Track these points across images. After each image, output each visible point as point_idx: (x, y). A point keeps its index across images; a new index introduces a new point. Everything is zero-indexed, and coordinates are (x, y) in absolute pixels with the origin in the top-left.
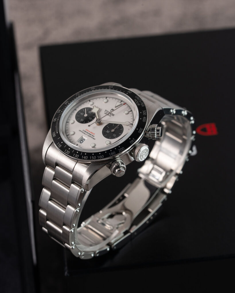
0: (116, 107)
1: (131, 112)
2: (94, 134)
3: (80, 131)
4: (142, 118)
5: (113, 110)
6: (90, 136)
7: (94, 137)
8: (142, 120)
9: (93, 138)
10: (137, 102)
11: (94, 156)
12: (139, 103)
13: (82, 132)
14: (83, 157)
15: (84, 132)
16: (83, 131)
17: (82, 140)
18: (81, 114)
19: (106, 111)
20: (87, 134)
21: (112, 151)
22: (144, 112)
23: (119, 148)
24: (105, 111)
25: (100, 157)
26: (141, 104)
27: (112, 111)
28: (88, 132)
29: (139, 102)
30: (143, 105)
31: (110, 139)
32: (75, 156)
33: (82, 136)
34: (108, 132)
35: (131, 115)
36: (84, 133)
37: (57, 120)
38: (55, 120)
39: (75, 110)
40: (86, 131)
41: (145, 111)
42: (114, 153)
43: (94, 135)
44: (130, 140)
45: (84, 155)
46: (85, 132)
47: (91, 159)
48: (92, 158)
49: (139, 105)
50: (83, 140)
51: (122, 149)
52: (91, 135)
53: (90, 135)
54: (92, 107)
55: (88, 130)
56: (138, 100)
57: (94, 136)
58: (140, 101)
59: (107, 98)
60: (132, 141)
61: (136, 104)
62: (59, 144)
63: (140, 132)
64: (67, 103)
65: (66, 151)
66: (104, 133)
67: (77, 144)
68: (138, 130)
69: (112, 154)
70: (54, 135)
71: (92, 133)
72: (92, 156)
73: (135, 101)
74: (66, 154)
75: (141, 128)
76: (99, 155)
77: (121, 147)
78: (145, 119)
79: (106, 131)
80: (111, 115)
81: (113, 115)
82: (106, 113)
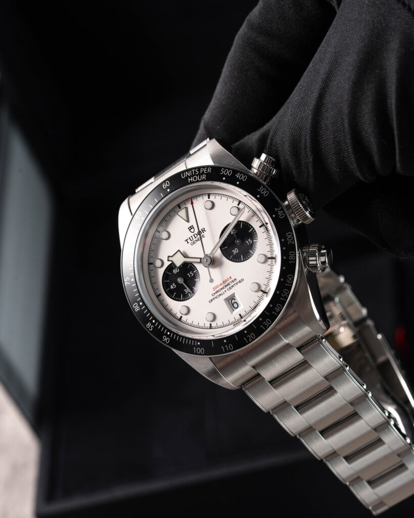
0: (188, 221)
1: (211, 197)
2: (230, 277)
3: (212, 300)
4: (238, 180)
6: (233, 286)
7: (238, 280)
8: (241, 181)
9: (240, 282)
10: (198, 178)
11: (281, 292)
12: (200, 174)
13: (216, 298)
14: (276, 311)
15: (216, 295)
16: (215, 296)
17: (233, 305)
18: (172, 287)
19: (189, 241)
20: (224, 290)
21: (288, 256)
22: (223, 172)
23: (286, 241)
24: (188, 243)
25: (290, 281)
26: (203, 172)
28: (222, 287)
29: (197, 175)
30: (207, 169)
31: (253, 252)
32: (265, 326)
34: (235, 251)
36: (220, 295)
37: (168, 336)
38: (166, 339)
40: (218, 289)
41: (224, 170)
42: (293, 254)
43: (233, 279)
44: (277, 216)
45: (273, 309)
46: (218, 294)
48: (284, 297)
49: (204, 177)
51: (290, 236)
52: (231, 284)
53: (229, 286)
55: (217, 287)
56: (193, 176)
57: (235, 279)
58: (195, 172)
59: (160, 229)
60: (280, 213)
61: (202, 181)
62: (225, 348)
63: (267, 193)
64: (139, 305)
65: (248, 339)
66: (236, 259)
67: (240, 315)
68: (262, 195)
69: (293, 258)
70: (200, 351)
71: (226, 281)
72: (280, 295)
73: (193, 182)
74: (253, 340)
75: (259, 189)
76: (285, 282)
77: (285, 238)
78: (242, 176)
79: (233, 253)
80: (202, 234)
81: (204, 230)
82: (192, 241)
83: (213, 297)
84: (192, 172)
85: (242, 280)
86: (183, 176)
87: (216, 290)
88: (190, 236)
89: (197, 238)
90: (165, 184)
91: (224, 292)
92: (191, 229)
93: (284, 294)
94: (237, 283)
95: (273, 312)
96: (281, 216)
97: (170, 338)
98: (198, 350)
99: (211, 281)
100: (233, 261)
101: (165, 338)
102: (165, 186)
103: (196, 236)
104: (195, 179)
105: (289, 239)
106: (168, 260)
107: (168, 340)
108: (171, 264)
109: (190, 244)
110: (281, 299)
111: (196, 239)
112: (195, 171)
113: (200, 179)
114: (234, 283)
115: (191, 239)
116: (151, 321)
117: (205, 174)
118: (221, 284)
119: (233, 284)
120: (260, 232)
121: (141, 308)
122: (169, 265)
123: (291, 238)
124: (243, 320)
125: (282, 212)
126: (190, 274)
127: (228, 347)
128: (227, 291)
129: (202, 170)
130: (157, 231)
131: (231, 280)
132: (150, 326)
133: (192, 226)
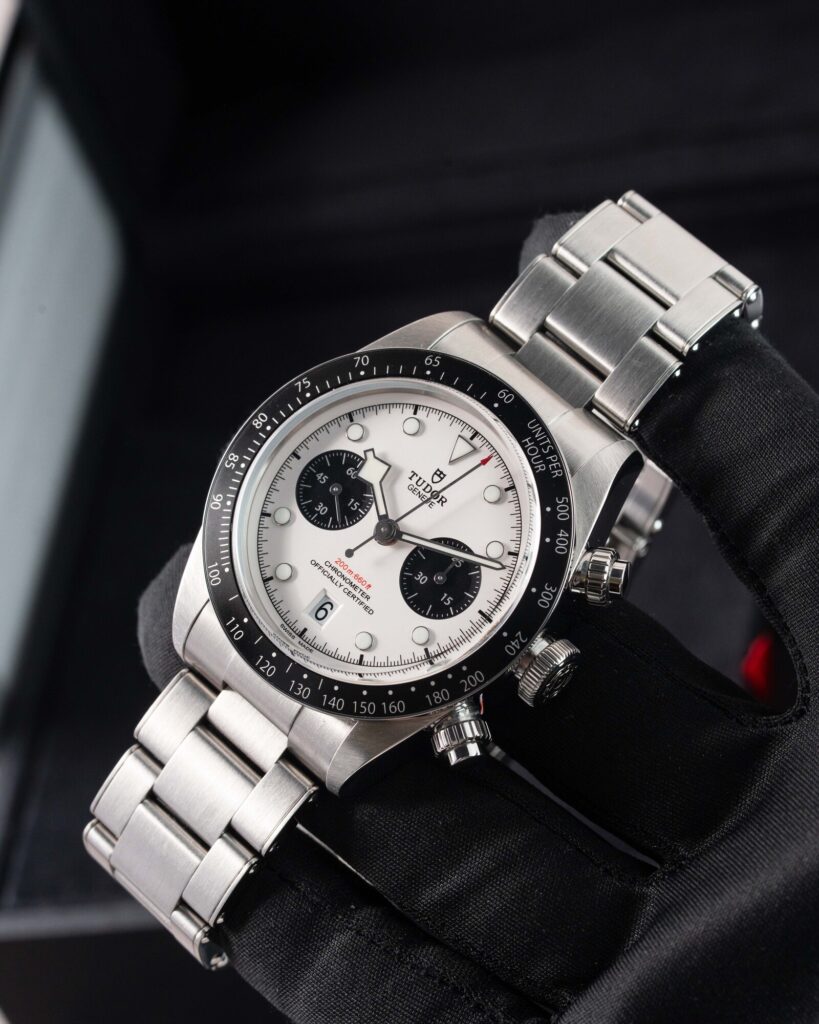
0: (452, 462)
1: (510, 492)
2: (369, 586)
3: (316, 565)
4: (554, 538)
5: (440, 474)
6: (354, 597)
7: (367, 603)
8: (553, 544)
9: (366, 608)
10: (536, 455)
11: (367, 699)
12: (543, 457)
13: (324, 571)
15: (329, 570)
16: (326, 568)
17: (321, 608)
18: (319, 476)
19: (415, 479)
20: (343, 583)
21: (438, 688)
22: (560, 503)
23: (465, 675)
25: (393, 709)
26: (550, 462)
27: (436, 479)
28: (347, 575)
29: (540, 452)
30: (558, 468)
31: (429, 617)
32: (296, 688)
33: (325, 589)
34: (422, 578)
35: (512, 508)
36: (331, 577)
37: (223, 503)
38: (217, 501)
39: (295, 455)
40: (340, 569)
41: (564, 503)
42: (446, 696)
43: (368, 592)
44: (508, 641)
45: (331, 694)
46: (332, 573)
47: (358, 714)
48: (360, 709)
49: (541, 468)
50: (328, 607)
52: (358, 592)
53: (351, 589)
54: (358, 449)
55: (345, 566)
56: (537, 443)
57: (368, 598)
58: (545, 446)
59: (421, 414)
60: (513, 644)
61: (532, 466)
62: (233, 625)
63: (545, 604)
64: (265, 425)
65: (263, 663)
66: (407, 586)
67: (305, 630)
68: (538, 595)
69: (438, 700)
70: (214, 578)
71: (360, 579)
72: (361, 698)
73: (525, 450)
74: (263, 675)
75: (548, 587)
76: (388, 699)
77: (471, 671)
78: (565, 542)
79: (416, 574)
80: (435, 501)
81: (442, 501)
82: (416, 486)
83: (322, 564)
84: (545, 439)
85: (370, 611)
86: (532, 425)
87: (337, 566)
88: (424, 478)
89: (424, 493)
90: (507, 394)
91: (338, 584)
92: (439, 476)
93: (366, 705)
94: (362, 603)
95: (325, 696)
96: (509, 649)
97: (222, 508)
98: (216, 573)
99: (349, 553)
100: (402, 581)
101: (219, 498)
102: (502, 395)
103: (428, 489)
104: (533, 451)
105: (471, 679)
106: (365, 452)
107: (217, 506)
108: (361, 459)
109: (410, 482)
110: (355, 703)
111: (422, 492)
112: (547, 444)
113: (535, 460)
114: (361, 598)
115: (419, 483)
116: (242, 460)
117: (547, 467)
118: (351, 572)
119: (358, 595)
120: (470, 614)
121: (260, 430)
122: (358, 457)
123: (473, 682)
124: (298, 639)
125: (518, 647)
126: (354, 502)
127: (236, 630)
128: (342, 588)
129: (554, 458)
130: (416, 408)
131: (364, 590)
132: (232, 461)
133: (445, 475)
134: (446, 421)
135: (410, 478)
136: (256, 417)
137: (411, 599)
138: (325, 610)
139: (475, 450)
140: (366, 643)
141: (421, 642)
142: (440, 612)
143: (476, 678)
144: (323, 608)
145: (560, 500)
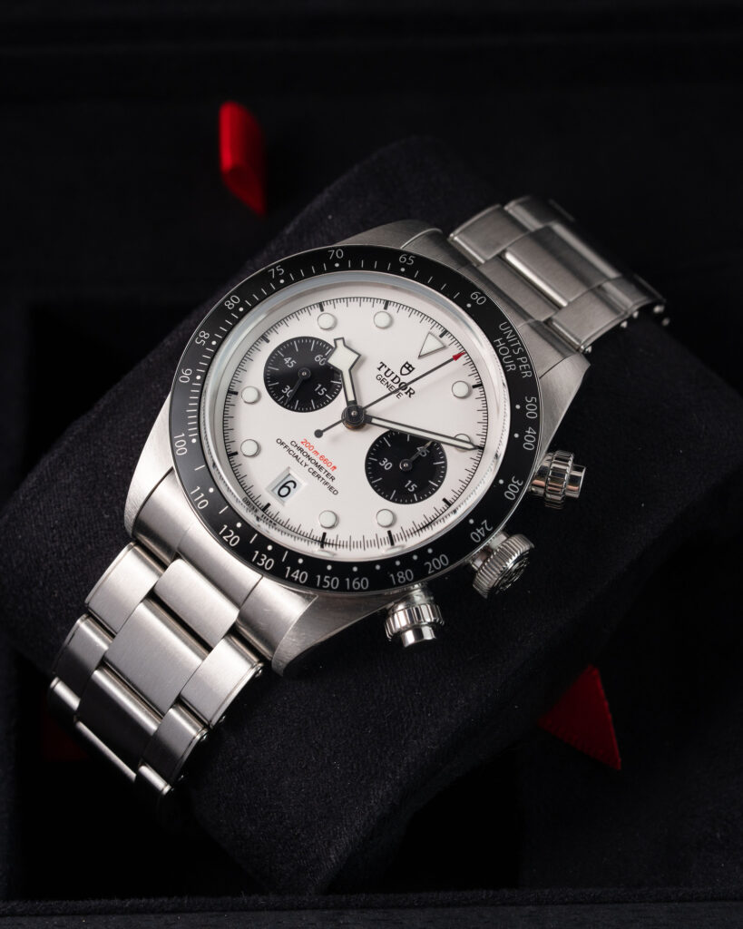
0: (421, 357)
1: (477, 389)
2: (335, 468)
3: (282, 443)
4: (522, 434)
5: (409, 367)
6: (319, 477)
7: (332, 484)
8: (521, 440)
9: (331, 488)
10: (506, 355)
11: (331, 574)
12: (514, 357)
13: (289, 451)
14: (291, 572)
15: (295, 449)
16: (292, 448)
17: (284, 486)
18: (287, 360)
19: (384, 370)
20: (308, 462)
21: (402, 568)
22: (530, 401)
23: (430, 557)
25: (356, 585)
26: (520, 363)
27: (405, 371)
28: (312, 455)
29: (511, 353)
30: (527, 369)
31: (393, 501)
32: (259, 559)
33: (289, 468)
34: (386, 464)
35: (479, 404)
36: (297, 457)
37: (193, 378)
38: (186, 375)
39: (264, 338)
40: (306, 449)
41: (533, 402)
42: (409, 577)
43: (333, 473)
44: (473, 528)
45: (295, 566)
46: (298, 453)
47: (320, 588)
48: (323, 583)
49: (512, 367)
50: (291, 485)
52: (323, 472)
53: (316, 469)
54: (328, 338)
55: (311, 447)
56: (508, 344)
57: (333, 478)
58: (516, 348)
59: (391, 308)
60: (479, 531)
61: (503, 365)
63: (511, 497)
64: (237, 306)
65: (227, 533)
66: (373, 470)
67: (269, 505)
68: (505, 487)
69: (402, 580)
70: (181, 447)
71: (325, 461)
72: (325, 572)
73: (496, 350)
74: (225, 544)
75: (515, 480)
76: (353, 576)
77: (436, 554)
78: (532, 439)
79: (381, 461)
80: (403, 392)
81: (410, 393)
82: (384, 377)
83: (288, 443)
84: (515, 342)
85: (335, 492)
86: (503, 327)
87: (303, 446)
88: (392, 370)
89: (393, 384)
90: (479, 296)
91: (303, 464)
92: (408, 368)
93: (330, 580)
94: (326, 483)
95: (289, 568)
96: (474, 536)
97: (191, 382)
98: (182, 443)
99: (319, 434)
100: (367, 466)
101: (188, 372)
102: (474, 296)
103: (397, 380)
104: (504, 351)
106: (335, 340)
107: (186, 379)
108: (330, 347)
109: (378, 372)
110: (319, 577)
111: (390, 382)
112: (518, 346)
113: (506, 360)
114: (325, 478)
115: (388, 374)
116: (212, 338)
117: (518, 368)
118: (316, 453)
119: (323, 476)
120: (431, 505)
121: (231, 311)
122: (327, 344)
123: (437, 565)
124: (260, 513)
125: (483, 535)
126: (321, 387)
127: (200, 500)
128: (307, 468)
129: (524, 360)
130: (387, 303)
131: (330, 471)
132: (203, 338)
133: (413, 369)
134: (416, 318)
135: (379, 369)
136: (228, 298)
137: (376, 483)
138: (289, 489)
139: (444, 347)
140: (330, 521)
141: (385, 525)
142: (404, 497)
143: (440, 561)
144: (285, 487)
145: (529, 399)
